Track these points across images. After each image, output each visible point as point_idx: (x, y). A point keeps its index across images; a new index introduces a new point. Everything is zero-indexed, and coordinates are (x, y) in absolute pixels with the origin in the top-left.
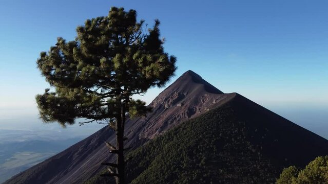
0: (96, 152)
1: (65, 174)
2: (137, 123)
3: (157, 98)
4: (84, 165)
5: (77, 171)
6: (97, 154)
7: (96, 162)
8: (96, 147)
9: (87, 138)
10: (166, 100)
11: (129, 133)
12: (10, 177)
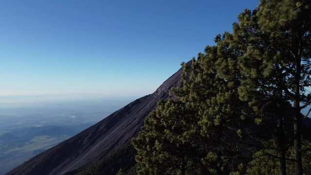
0: (105, 137)
1: (76, 157)
2: (142, 110)
3: (161, 87)
4: (94, 149)
5: (87, 154)
6: (105, 139)
7: (104, 146)
8: (105, 133)
9: (96, 124)
10: (170, 88)
11: (135, 119)
12: (27, 160)
